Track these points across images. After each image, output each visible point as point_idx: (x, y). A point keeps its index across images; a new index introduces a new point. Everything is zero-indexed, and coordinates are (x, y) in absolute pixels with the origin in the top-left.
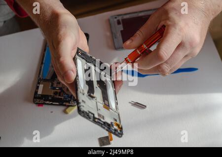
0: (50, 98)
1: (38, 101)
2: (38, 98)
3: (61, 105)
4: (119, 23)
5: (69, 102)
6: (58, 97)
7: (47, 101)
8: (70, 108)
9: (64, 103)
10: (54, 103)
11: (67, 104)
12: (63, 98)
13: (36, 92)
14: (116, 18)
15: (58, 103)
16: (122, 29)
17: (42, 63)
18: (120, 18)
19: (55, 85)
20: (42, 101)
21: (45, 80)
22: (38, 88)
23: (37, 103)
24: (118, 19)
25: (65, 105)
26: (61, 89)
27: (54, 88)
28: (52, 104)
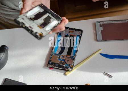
0: (57, 65)
1: (50, 66)
2: (50, 64)
3: (63, 69)
4: (101, 26)
5: (68, 68)
6: (62, 65)
7: (55, 66)
8: (68, 72)
9: (65, 69)
10: (59, 68)
12: (64, 65)
14: (99, 23)
15: (61, 69)
16: (102, 30)
18: (102, 23)
19: (61, 58)
20: (52, 66)
23: (49, 67)
24: (100, 23)
25: (65, 70)
26: (64, 60)
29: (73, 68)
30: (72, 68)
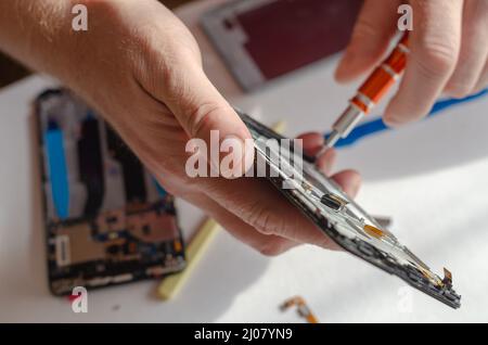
0: (100, 268)
2: (62, 278)
5: (161, 263)
6: (121, 257)
8: (169, 281)
9: (149, 272)
10: (116, 280)
11: (159, 270)
12: (139, 256)
13: (51, 264)
15: (128, 277)
17: (43, 179)
19: (103, 227)
21: (70, 223)
22: (51, 249)
25: (152, 277)
26: (124, 234)
27: (104, 238)
28: (111, 285)
29: (189, 253)
30: (182, 254)
